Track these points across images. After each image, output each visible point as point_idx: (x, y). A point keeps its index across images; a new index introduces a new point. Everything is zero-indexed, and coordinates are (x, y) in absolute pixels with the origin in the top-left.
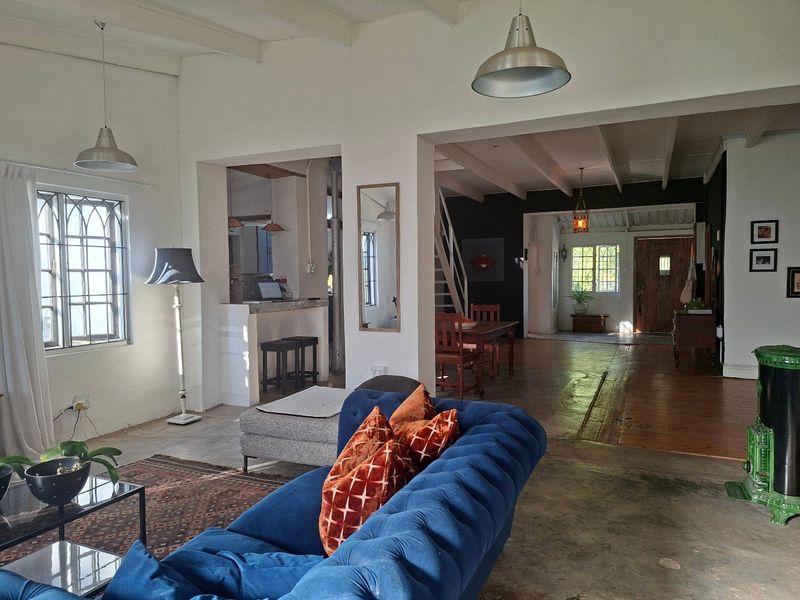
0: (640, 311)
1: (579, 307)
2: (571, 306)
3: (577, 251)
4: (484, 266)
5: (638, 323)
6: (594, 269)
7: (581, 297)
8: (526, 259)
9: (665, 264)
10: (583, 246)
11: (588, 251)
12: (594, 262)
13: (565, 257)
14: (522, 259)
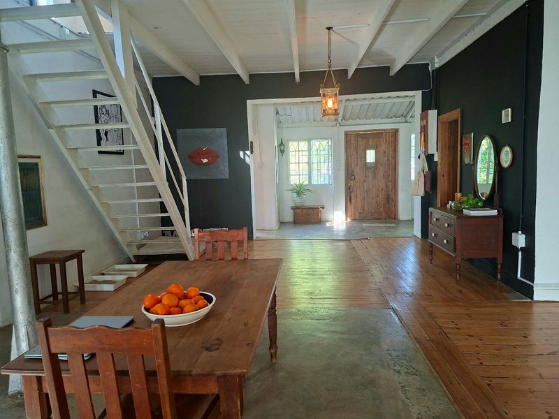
0: (350, 201)
1: (298, 200)
2: (291, 200)
3: (293, 146)
4: (205, 161)
5: (349, 213)
6: (309, 163)
7: (299, 191)
8: (252, 153)
9: (371, 156)
10: (299, 140)
11: (303, 145)
12: (310, 155)
13: (282, 152)
14: (248, 152)
